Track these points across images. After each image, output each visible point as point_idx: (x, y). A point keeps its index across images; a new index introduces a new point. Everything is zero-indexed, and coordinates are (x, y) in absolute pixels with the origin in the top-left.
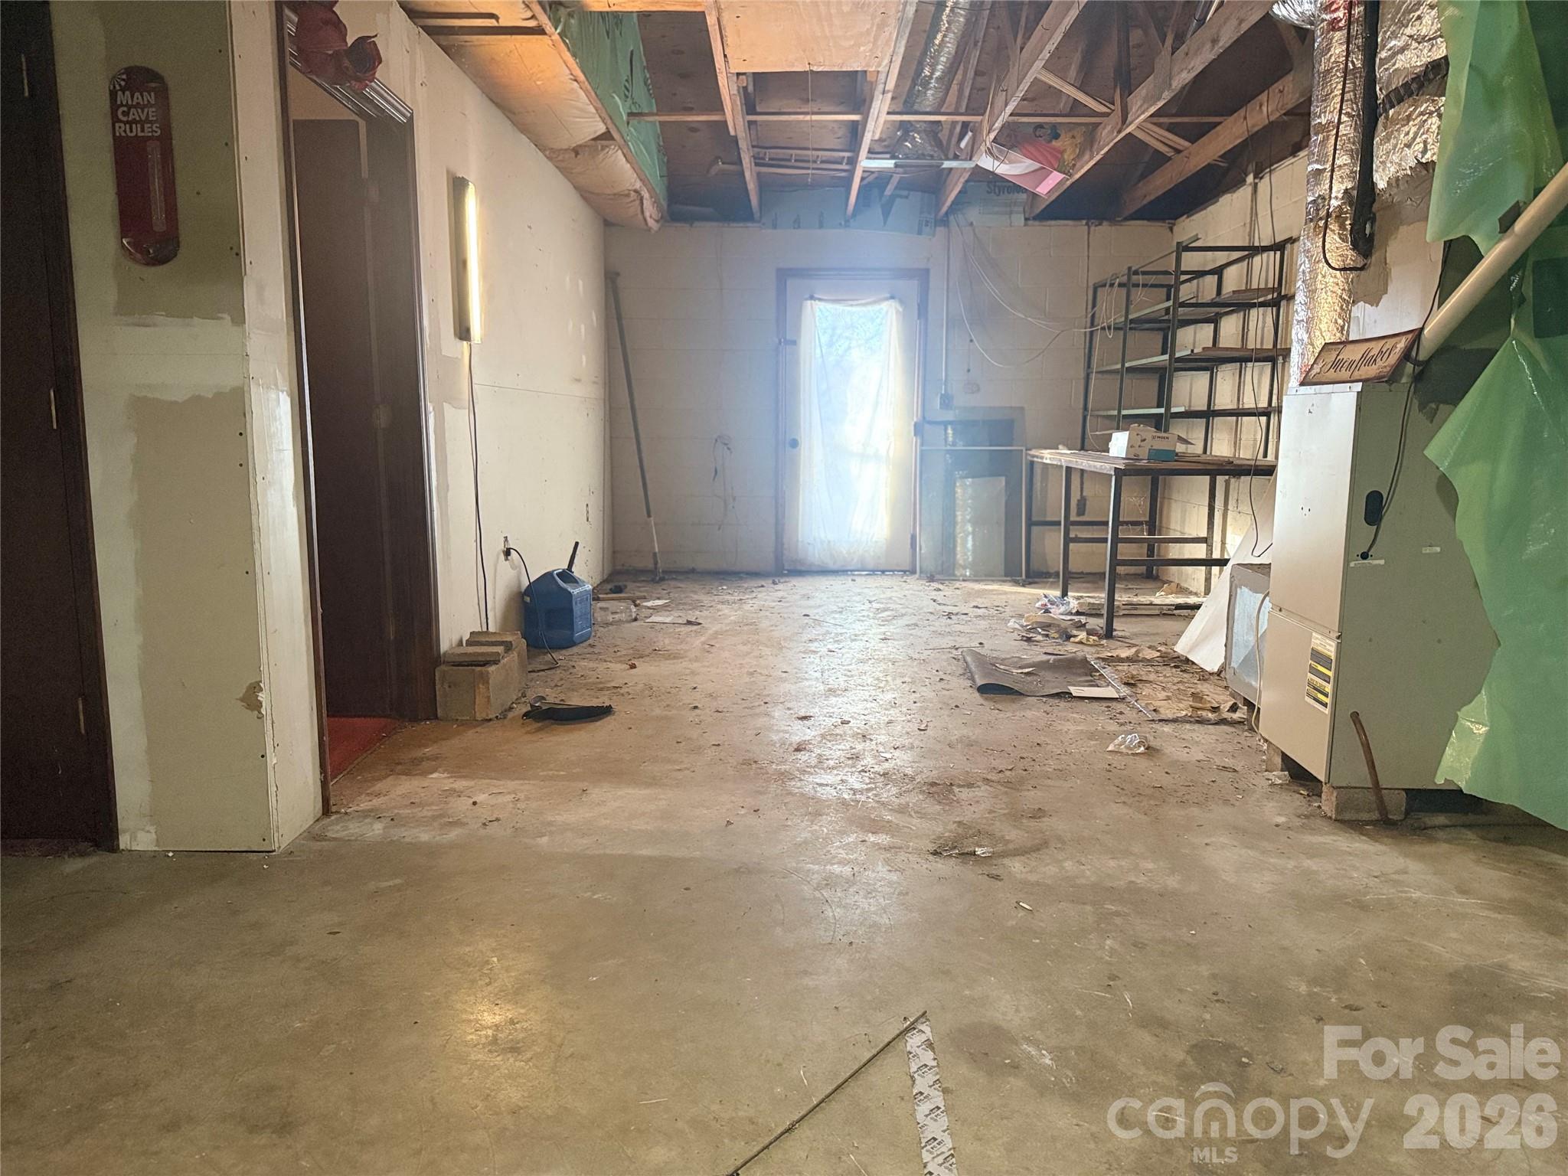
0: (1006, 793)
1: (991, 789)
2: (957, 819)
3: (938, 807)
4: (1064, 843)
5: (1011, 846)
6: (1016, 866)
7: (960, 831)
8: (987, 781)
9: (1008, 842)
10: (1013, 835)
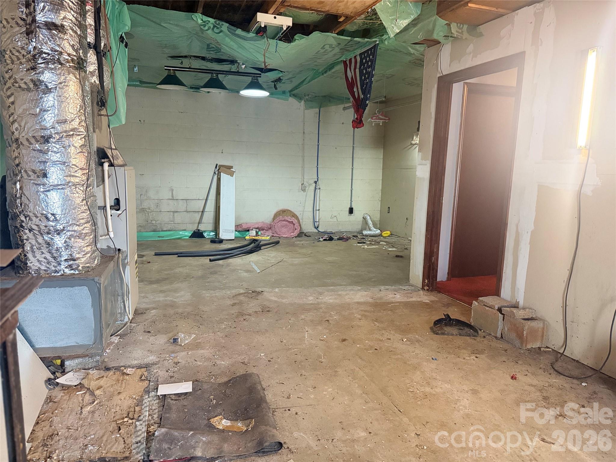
0: (243, 311)
1: (248, 311)
2: (258, 301)
3: (265, 303)
4: (228, 297)
5: (243, 295)
6: (242, 291)
7: (257, 297)
8: (250, 315)
9: (244, 296)
10: (242, 298)
